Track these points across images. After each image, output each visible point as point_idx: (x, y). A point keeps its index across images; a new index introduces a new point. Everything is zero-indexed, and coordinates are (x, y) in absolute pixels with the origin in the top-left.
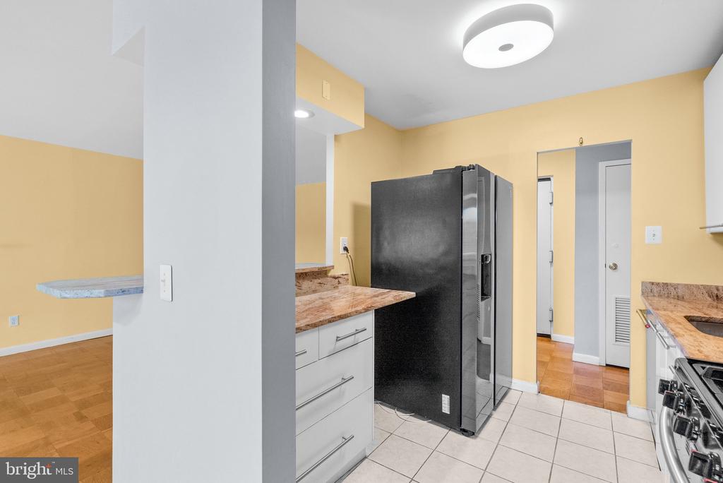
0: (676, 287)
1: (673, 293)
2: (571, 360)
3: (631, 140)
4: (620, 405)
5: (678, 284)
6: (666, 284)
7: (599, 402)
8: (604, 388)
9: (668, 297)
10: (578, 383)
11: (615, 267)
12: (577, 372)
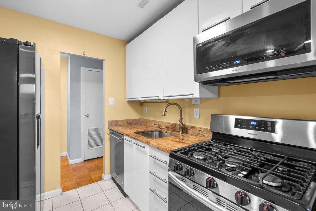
0: (118, 121)
1: (118, 124)
2: (69, 165)
3: (104, 60)
4: (99, 177)
5: (120, 120)
6: (116, 121)
7: (91, 181)
8: (89, 172)
9: (117, 126)
10: (78, 176)
11: (87, 116)
12: (74, 169)
